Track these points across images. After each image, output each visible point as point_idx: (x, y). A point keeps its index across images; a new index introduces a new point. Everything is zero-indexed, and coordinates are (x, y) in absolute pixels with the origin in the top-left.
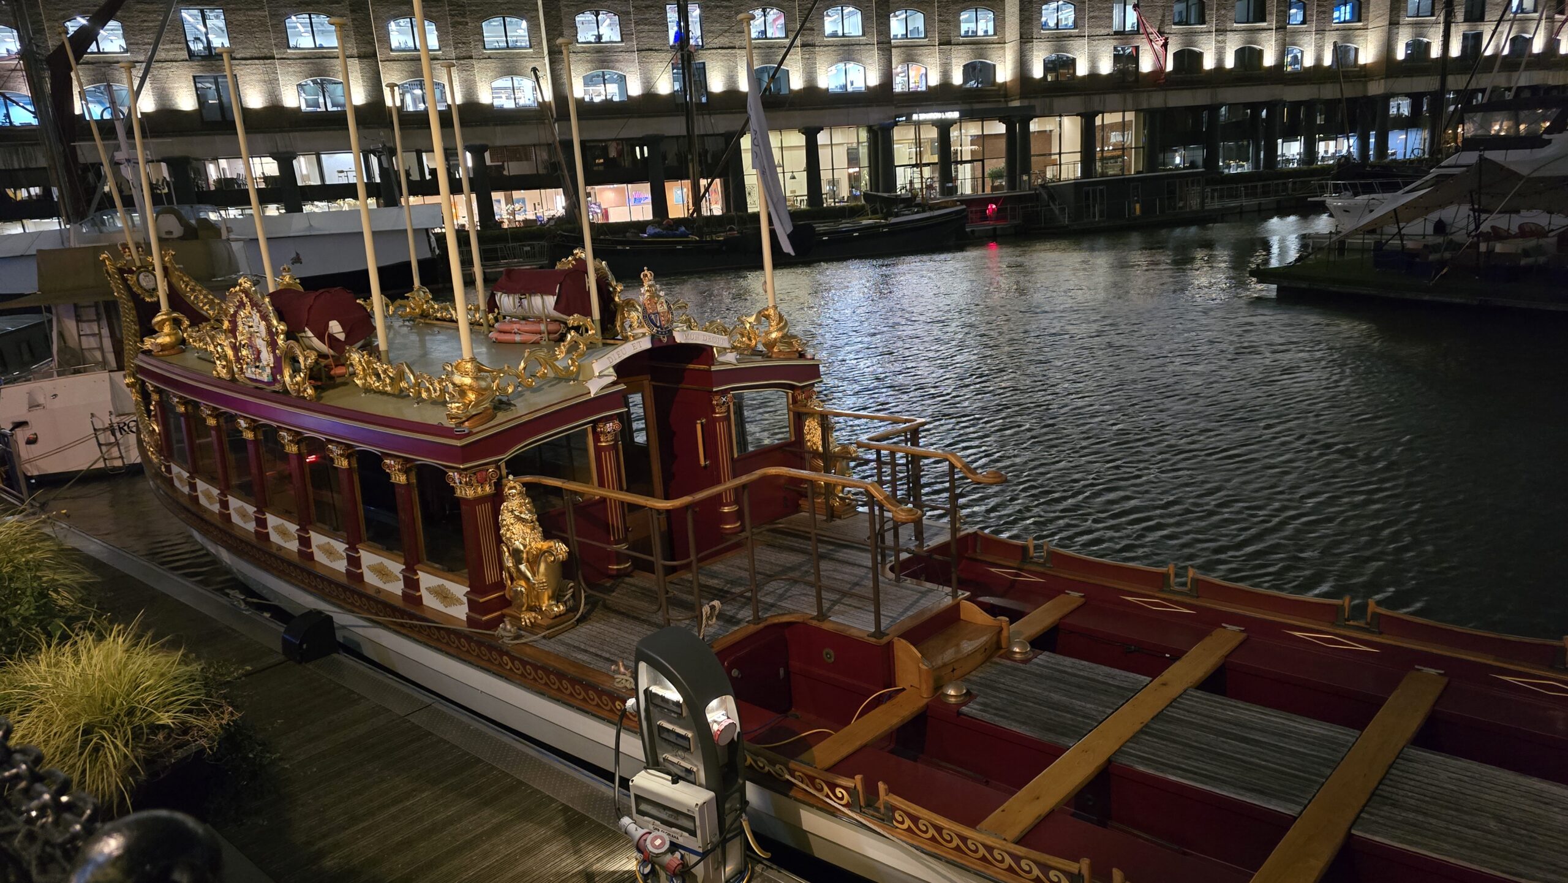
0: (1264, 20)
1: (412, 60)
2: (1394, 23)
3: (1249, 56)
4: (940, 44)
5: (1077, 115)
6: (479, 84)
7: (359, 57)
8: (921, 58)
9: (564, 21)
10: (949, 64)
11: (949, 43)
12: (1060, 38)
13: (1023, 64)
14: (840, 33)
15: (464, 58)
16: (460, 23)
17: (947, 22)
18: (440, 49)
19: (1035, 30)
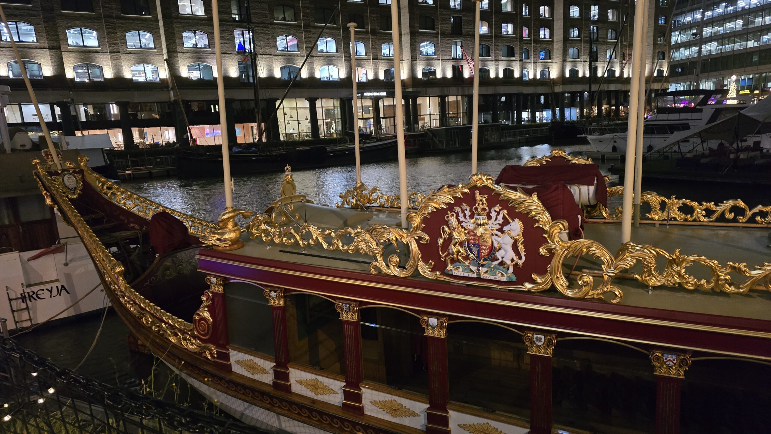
0: (514, 56)
1: (81, 52)
2: (564, 61)
3: (508, 72)
4: (373, 59)
5: (437, 96)
6: (124, 67)
7: (49, 48)
8: (364, 66)
9: (176, 35)
10: (378, 69)
11: (377, 59)
12: (429, 60)
13: (413, 71)
14: (325, 50)
15: (115, 52)
16: (113, 33)
17: (376, 49)
18: (99, 47)
19: (418, 55)
